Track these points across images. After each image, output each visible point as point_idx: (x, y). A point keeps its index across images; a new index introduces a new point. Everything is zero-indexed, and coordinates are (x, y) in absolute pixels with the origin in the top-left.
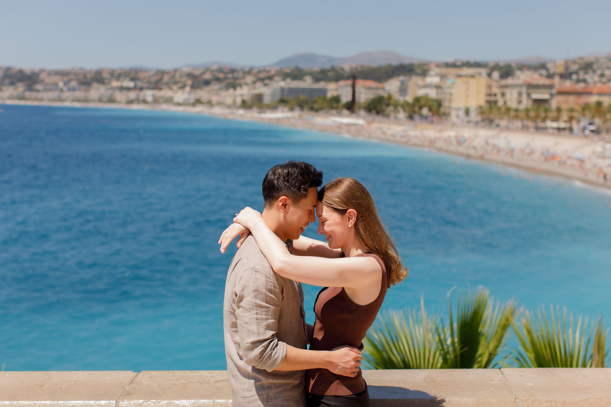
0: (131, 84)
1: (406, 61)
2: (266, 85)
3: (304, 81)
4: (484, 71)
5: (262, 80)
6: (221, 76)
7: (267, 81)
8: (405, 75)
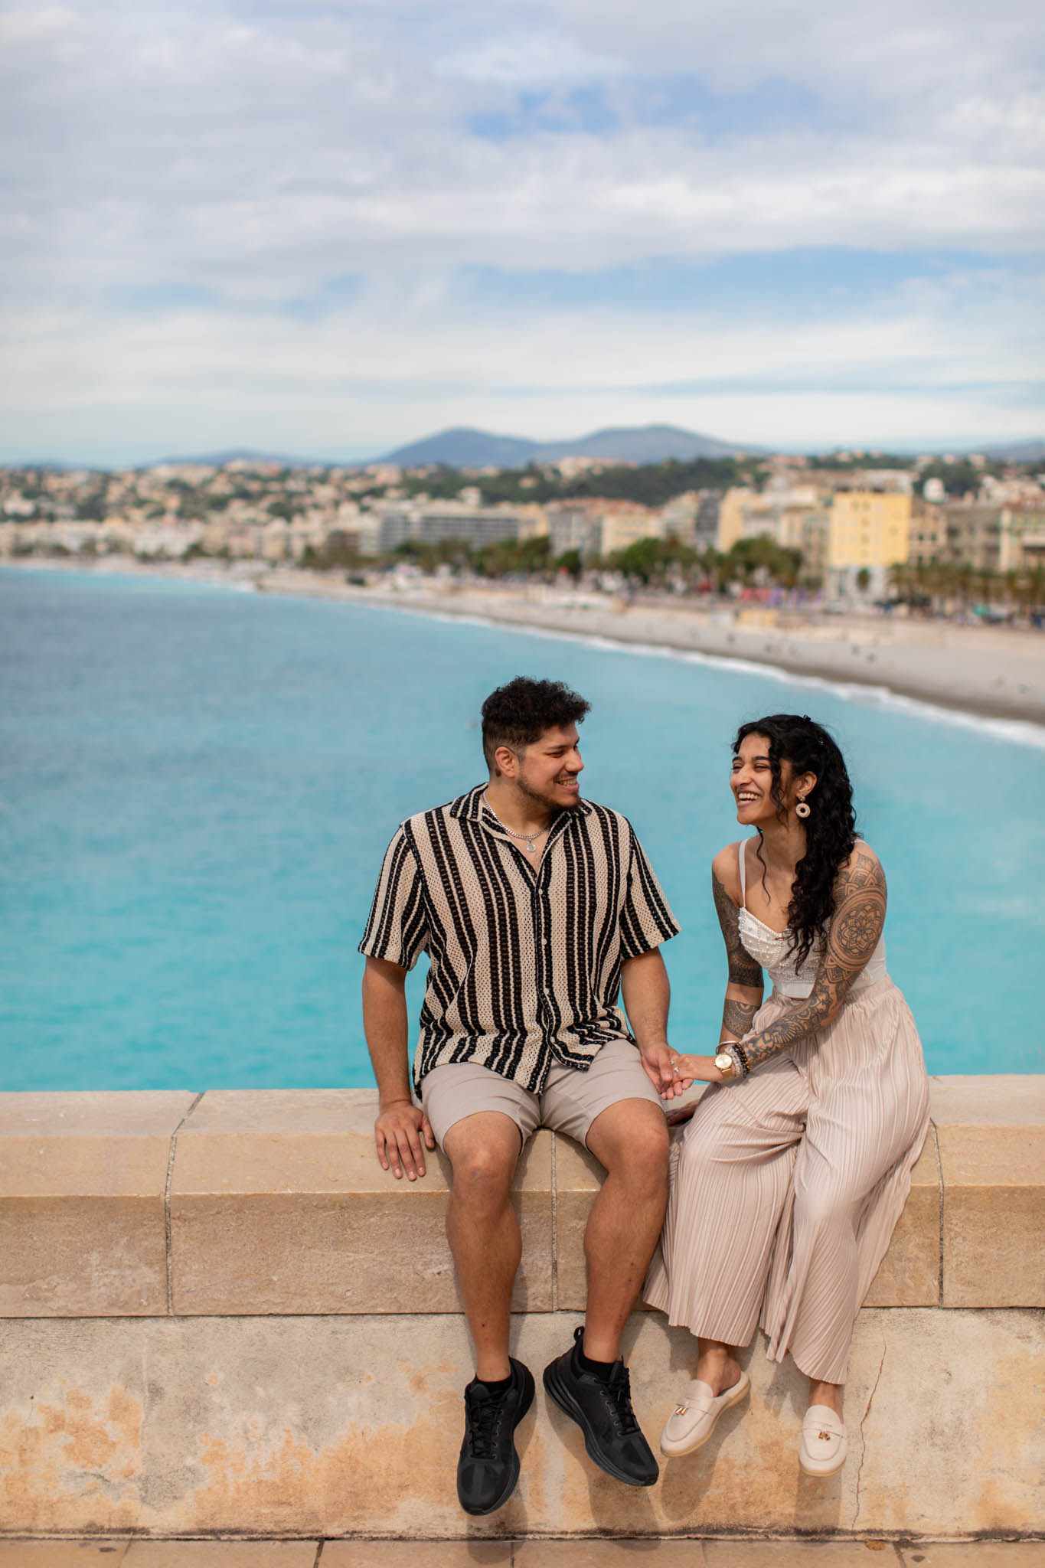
0: (26, 507)
1: (714, 453)
2: (364, 510)
3: (461, 500)
4: (905, 479)
5: (355, 497)
6: (254, 487)
7: (367, 501)
8: (712, 486)
